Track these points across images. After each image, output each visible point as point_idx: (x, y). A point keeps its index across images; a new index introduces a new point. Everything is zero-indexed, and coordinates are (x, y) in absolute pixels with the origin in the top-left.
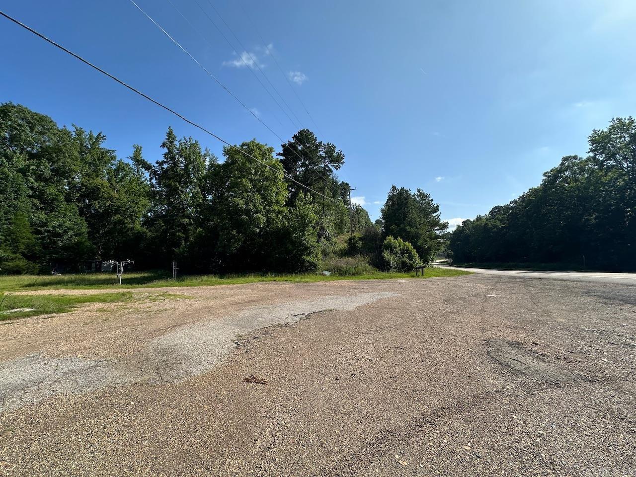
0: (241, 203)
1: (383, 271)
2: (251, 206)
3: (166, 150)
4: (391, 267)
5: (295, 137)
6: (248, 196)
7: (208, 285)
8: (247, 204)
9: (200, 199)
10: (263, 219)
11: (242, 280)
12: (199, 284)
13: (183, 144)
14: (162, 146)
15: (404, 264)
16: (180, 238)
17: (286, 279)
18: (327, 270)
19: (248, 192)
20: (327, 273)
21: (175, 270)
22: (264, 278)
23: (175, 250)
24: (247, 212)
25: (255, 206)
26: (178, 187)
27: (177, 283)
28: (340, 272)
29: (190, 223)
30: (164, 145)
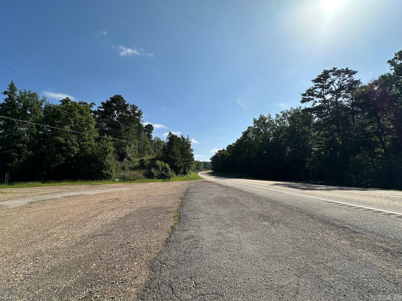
0: (62, 140)
1: (149, 179)
2: (69, 142)
3: (7, 96)
4: (154, 176)
5: (112, 98)
6: (68, 136)
7: (32, 187)
8: (66, 140)
9: (34, 131)
10: (76, 150)
11: (57, 184)
12: (26, 186)
13: (23, 93)
14: (3, 93)
15: (162, 175)
16: (14, 156)
17: (89, 183)
18: (118, 178)
19: (68, 133)
20: (117, 180)
21: (7, 179)
22: (74, 183)
23: (9, 164)
24: (66, 145)
25: (72, 142)
26: (16, 122)
27: (8, 186)
28: (124, 179)
29: (24, 147)
30: (5, 93)
